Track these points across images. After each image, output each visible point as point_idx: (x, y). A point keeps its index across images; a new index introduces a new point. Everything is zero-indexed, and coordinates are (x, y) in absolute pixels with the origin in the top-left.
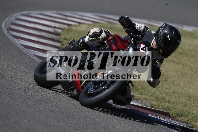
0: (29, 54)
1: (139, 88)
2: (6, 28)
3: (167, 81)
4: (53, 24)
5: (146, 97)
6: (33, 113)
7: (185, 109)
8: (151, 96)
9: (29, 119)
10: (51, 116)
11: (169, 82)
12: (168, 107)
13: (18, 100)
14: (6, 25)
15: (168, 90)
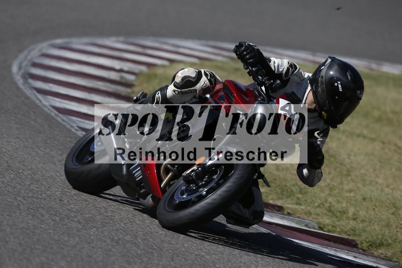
0: (68, 126)
1: (294, 190)
2: (20, 73)
3: (349, 175)
4: (117, 65)
5: (309, 208)
6: (78, 246)
7: (387, 231)
8: (319, 206)
9: (69, 259)
10: (115, 252)
11: (354, 177)
12: (354, 230)
13: (47, 219)
14: (20, 68)
15: (352, 195)
